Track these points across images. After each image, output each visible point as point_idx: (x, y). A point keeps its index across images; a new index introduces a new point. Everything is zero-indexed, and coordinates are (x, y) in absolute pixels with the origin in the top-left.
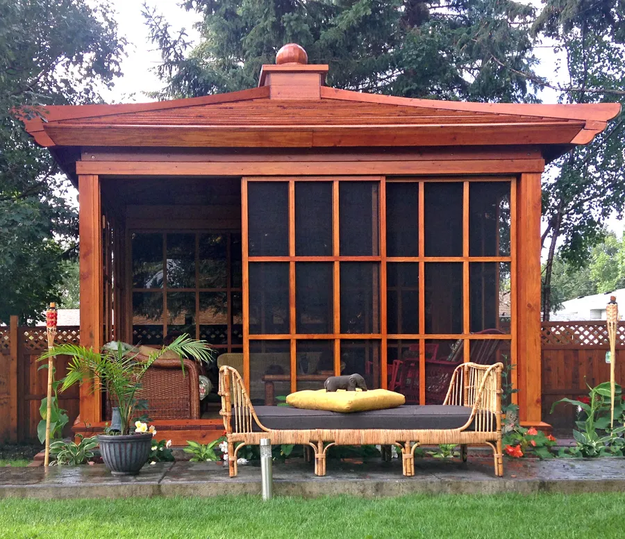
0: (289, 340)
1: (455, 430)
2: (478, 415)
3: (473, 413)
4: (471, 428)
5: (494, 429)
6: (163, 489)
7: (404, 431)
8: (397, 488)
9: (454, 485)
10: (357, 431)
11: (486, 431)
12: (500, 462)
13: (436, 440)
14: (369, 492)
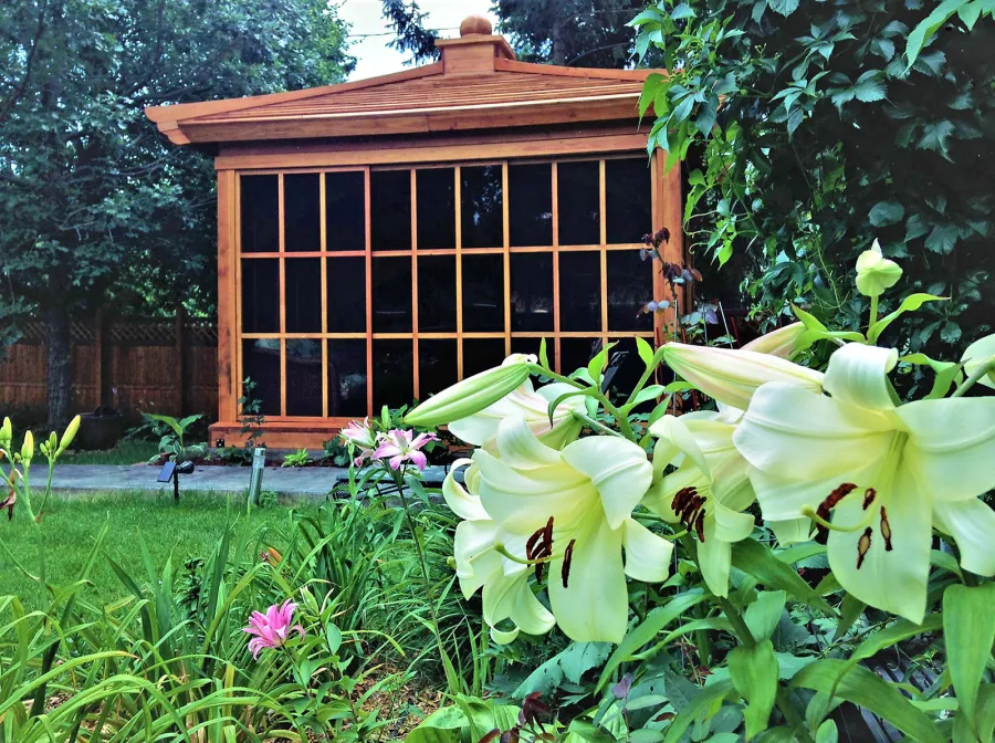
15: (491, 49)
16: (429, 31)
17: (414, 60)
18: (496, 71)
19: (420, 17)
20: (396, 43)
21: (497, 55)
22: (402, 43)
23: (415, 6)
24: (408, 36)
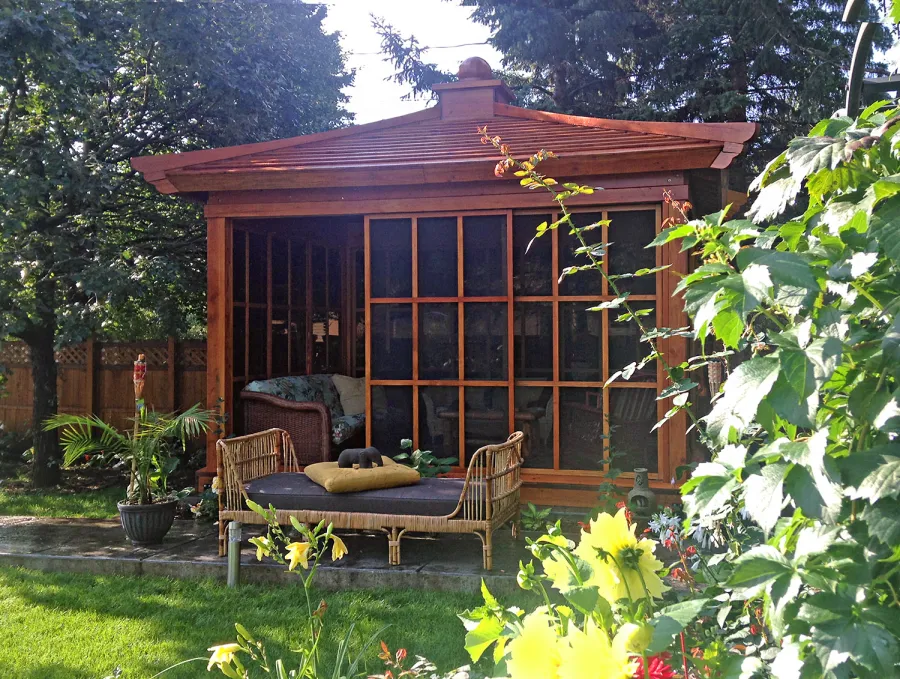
0: (411, 386)
1: (441, 517)
2: (466, 502)
3: (461, 500)
4: (459, 516)
5: (484, 519)
6: (144, 567)
7: (391, 516)
8: (371, 579)
9: (432, 579)
10: (343, 513)
11: (475, 518)
12: (488, 554)
13: (421, 528)
14: (344, 582)
15: (490, 94)
16: (428, 66)
17: (412, 94)
18: (496, 115)
19: (418, 51)
20: (393, 78)
21: (496, 100)
22: (400, 78)
23: (412, 39)
24: (406, 69)
